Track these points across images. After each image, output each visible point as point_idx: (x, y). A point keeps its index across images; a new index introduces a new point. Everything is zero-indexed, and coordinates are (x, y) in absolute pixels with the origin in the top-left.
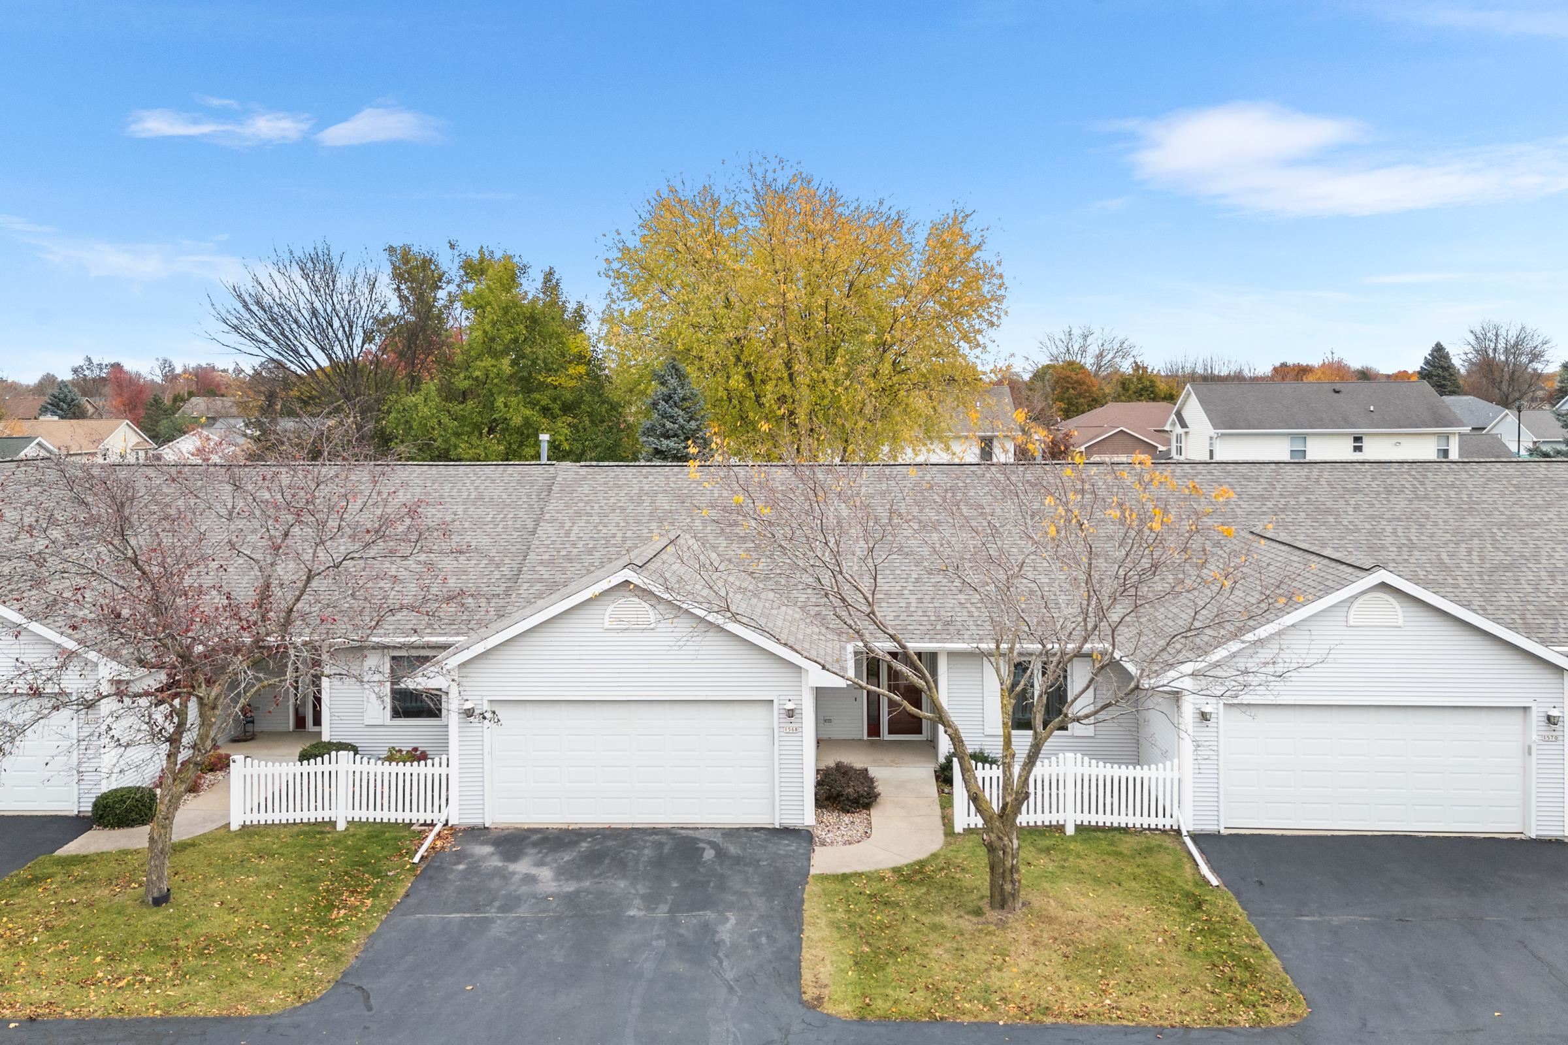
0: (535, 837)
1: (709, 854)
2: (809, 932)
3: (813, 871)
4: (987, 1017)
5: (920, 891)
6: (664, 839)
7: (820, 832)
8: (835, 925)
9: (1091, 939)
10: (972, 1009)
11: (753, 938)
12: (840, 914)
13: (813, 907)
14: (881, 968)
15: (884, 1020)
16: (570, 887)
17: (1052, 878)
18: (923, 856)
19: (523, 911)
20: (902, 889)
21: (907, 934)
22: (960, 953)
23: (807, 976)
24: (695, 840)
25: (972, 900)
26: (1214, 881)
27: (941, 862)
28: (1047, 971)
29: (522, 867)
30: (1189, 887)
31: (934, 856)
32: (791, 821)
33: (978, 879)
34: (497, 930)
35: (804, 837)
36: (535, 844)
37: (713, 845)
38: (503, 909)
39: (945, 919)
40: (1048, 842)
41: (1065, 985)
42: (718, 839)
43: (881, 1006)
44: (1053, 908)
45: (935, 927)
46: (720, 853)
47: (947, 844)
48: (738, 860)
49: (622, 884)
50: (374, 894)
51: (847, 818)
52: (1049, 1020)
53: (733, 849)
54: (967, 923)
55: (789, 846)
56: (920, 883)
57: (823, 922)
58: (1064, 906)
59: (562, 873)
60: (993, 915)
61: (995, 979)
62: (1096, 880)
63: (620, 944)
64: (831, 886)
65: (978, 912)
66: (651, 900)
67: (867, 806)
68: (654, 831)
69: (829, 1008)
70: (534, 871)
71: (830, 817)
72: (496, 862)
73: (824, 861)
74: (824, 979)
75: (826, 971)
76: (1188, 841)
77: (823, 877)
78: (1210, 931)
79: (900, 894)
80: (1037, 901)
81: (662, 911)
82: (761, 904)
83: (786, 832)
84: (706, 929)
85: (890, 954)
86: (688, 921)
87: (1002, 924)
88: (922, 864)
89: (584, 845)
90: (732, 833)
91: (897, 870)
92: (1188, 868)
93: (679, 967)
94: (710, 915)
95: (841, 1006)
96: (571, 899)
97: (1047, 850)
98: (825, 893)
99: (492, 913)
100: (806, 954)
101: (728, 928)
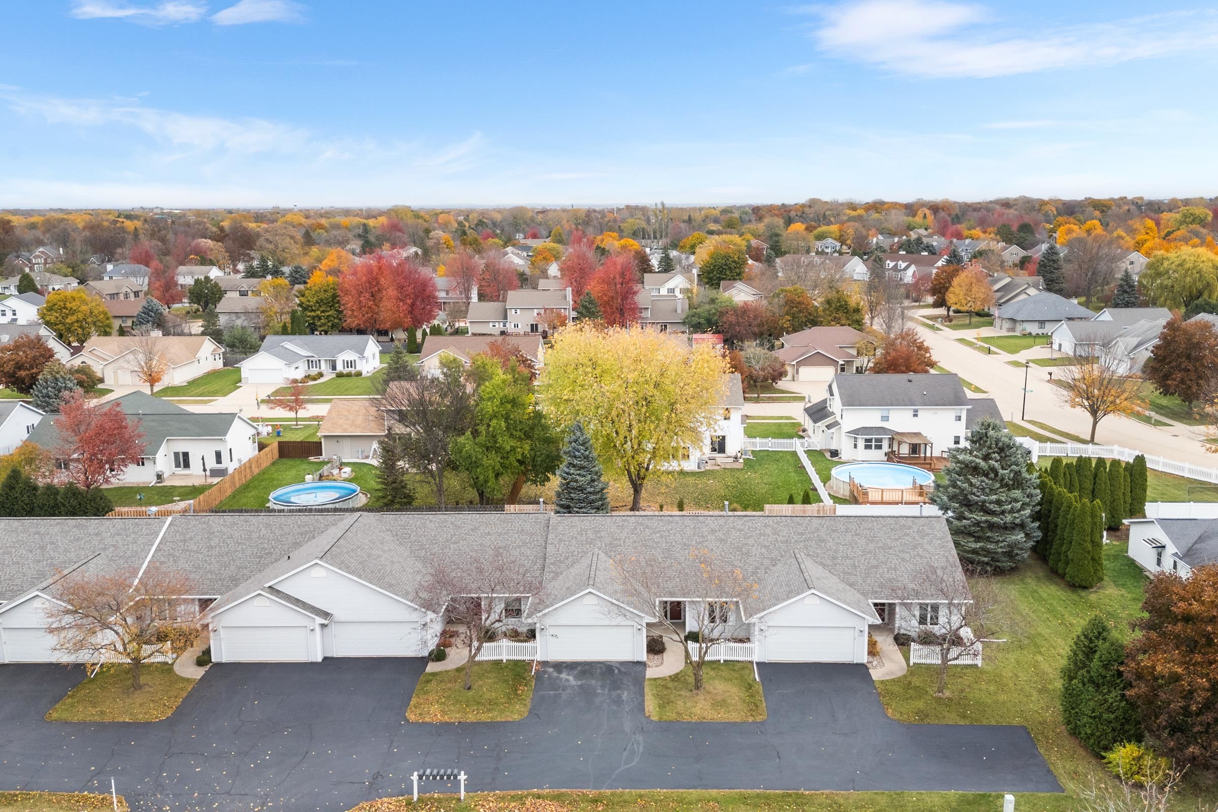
0: (564, 665)
1: (616, 671)
2: (646, 697)
3: (647, 677)
4: (690, 720)
5: (676, 684)
6: (602, 666)
7: (648, 663)
8: (653, 695)
9: (719, 698)
10: (687, 718)
11: (632, 699)
12: (654, 692)
13: (647, 690)
14: (665, 707)
15: (666, 722)
16: (580, 683)
17: (713, 678)
18: (678, 671)
19: (569, 691)
20: (671, 683)
21: (672, 697)
22: (685, 703)
23: (646, 710)
24: (611, 666)
25: (690, 687)
26: (758, 680)
27: (683, 674)
28: (706, 708)
29: (564, 676)
30: (750, 682)
31: (681, 671)
32: (640, 659)
33: (691, 680)
34: (564, 697)
35: (642, 664)
36: (565, 668)
37: (617, 668)
38: (563, 690)
39: (682, 693)
40: (715, 666)
41: (710, 711)
42: (618, 665)
43: (665, 718)
44: (711, 689)
45: (679, 695)
46: (619, 671)
47: (686, 666)
48: (625, 673)
49: (594, 682)
50: (526, 685)
51: (656, 657)
52: (704, 721)
53: (623, 669)
54: (688, 694)
55: (639, 668)
56: (676, 681)
57: (650, 694)
58: (715, 688)
59: (575, 678)
60: (695, 691)
61: (693, 710)
62: (725, 679)
63: (598, 700)
64: (652, 682)
65: (691, 691)
66: (603, 687)
67: (662, 653)
68: (599, 663)
69: (652, 718)
70: (567, 677)
71: (651, 656)
72: (555, 674)
73: (650, 673)
74: (651, 710)
75: (651, 708)
76: (755, 665)
77: (650, 679)
78: (752, 696)
79: (670, 685)
80: (707, 687)
81: (606, 691)
82: (632, 687)
83: (638, 663)
84: (619, 696)
85: (668, 703)
86: (614, 694)
87: (697, 694)
88: (677, 674)
89: (579, 668)
90: (623, 663)
91: (670, 677)
92: (752, 675)
93: (614, 708)
94: (619, 692)
95: (655, 718)
96: (581, 686)
97: (714, 669)
98: (651, 685)
99: (561, 692)
100: (646, 703)
101: (625, 696)
